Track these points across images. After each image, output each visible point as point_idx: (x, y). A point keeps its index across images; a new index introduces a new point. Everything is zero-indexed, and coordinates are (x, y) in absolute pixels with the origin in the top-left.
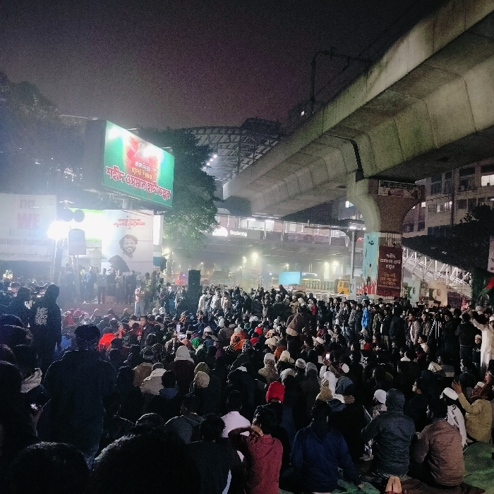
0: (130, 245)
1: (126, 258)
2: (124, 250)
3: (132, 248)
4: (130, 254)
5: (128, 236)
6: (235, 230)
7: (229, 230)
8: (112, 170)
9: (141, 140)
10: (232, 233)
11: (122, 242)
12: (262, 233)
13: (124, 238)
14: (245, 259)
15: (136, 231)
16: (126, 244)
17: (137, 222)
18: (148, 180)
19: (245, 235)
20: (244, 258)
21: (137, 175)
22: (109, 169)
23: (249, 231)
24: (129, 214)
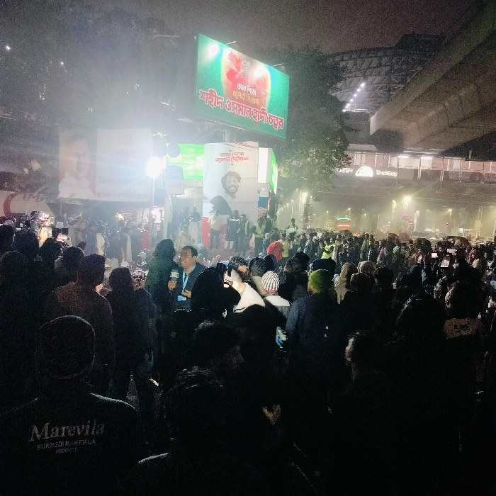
0: (232, 183)
1: (228, 199)
2: (226, 189)
3: (235, 187)
4: (232, 194)
5: (230, 174)
6: (383, 169)
7: (375, 169)
8: (207, 94)
9: (244, 56)
10: (379, 173)
11: (224, 180)
12: (416, 171)
13: (226, 175)
14: (394, 204)
15: (239, 168)
16: (230, 182)
17: (241, 157)
18: (255, 106)
19: (395, 174)
20: (394, 201)
21: (240, 100)
22: (203, 93)
23: (399, 170)
24: (231, 148)
